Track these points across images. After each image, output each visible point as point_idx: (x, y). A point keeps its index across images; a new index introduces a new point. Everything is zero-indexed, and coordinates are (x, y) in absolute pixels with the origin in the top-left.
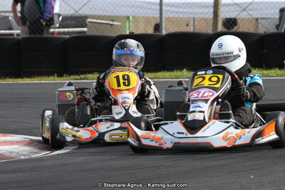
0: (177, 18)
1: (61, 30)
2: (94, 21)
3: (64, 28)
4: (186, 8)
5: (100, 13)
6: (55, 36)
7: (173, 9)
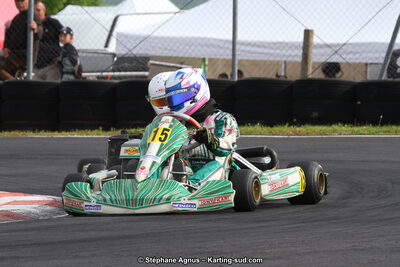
0: (265, 62)
1: (117, 74)
2: (157, 63)
3: (120, 71)
4: (278, 48)
5: (166, 53)
6: (108, 81)
7: (248, 48)
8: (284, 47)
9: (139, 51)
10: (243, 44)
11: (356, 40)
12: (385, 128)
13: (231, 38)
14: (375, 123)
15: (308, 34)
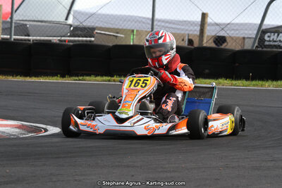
1: (72, 38)
8: (187, 24)
9: (88, 24)
10: (159, 21)
11: (236, 21)
12: (254, 82)
13: (151, 17)
14: (247, 79)
15: (204, 16)
